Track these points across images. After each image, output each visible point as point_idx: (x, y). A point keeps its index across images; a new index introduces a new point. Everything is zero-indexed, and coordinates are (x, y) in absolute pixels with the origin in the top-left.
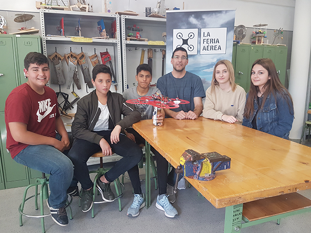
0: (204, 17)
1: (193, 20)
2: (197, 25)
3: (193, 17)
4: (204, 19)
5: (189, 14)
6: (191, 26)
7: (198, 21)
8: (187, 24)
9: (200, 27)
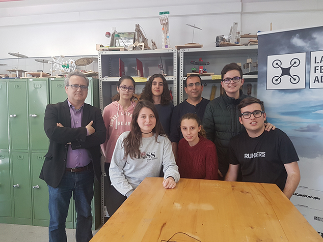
0: (315, 35)
1: (297, 41)
2: (303, 47)
3: (298, 38)
4: (315, 38)
5: (291, 34)
6: (295, 50)
7: (306, 42)
8: (288, 47)
9: (309, 49)
